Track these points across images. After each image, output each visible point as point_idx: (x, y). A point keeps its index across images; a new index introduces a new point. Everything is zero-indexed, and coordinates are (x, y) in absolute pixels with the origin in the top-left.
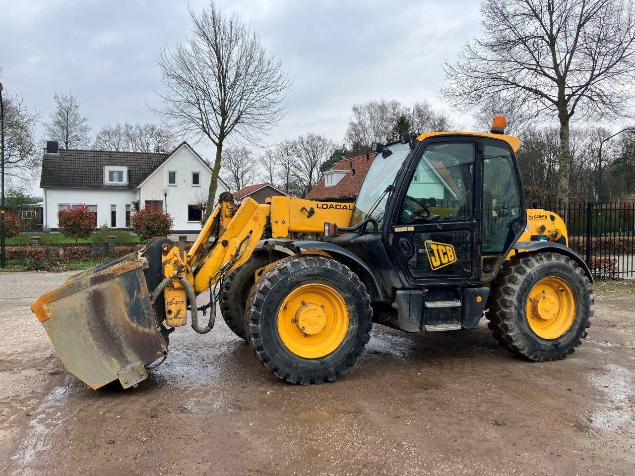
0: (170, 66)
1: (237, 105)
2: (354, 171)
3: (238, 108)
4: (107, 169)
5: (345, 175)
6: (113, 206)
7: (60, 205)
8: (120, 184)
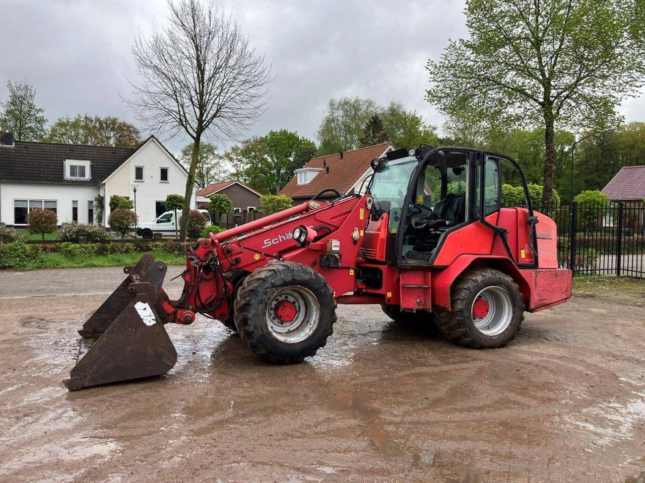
0: (145, 56)
1: (216, 99)
2: (328, 169)
3: (217, 102)
4: (68, 163)
5: (318, 173)
6: (75, 202)
7: (16, 201)
8: (82, 179)
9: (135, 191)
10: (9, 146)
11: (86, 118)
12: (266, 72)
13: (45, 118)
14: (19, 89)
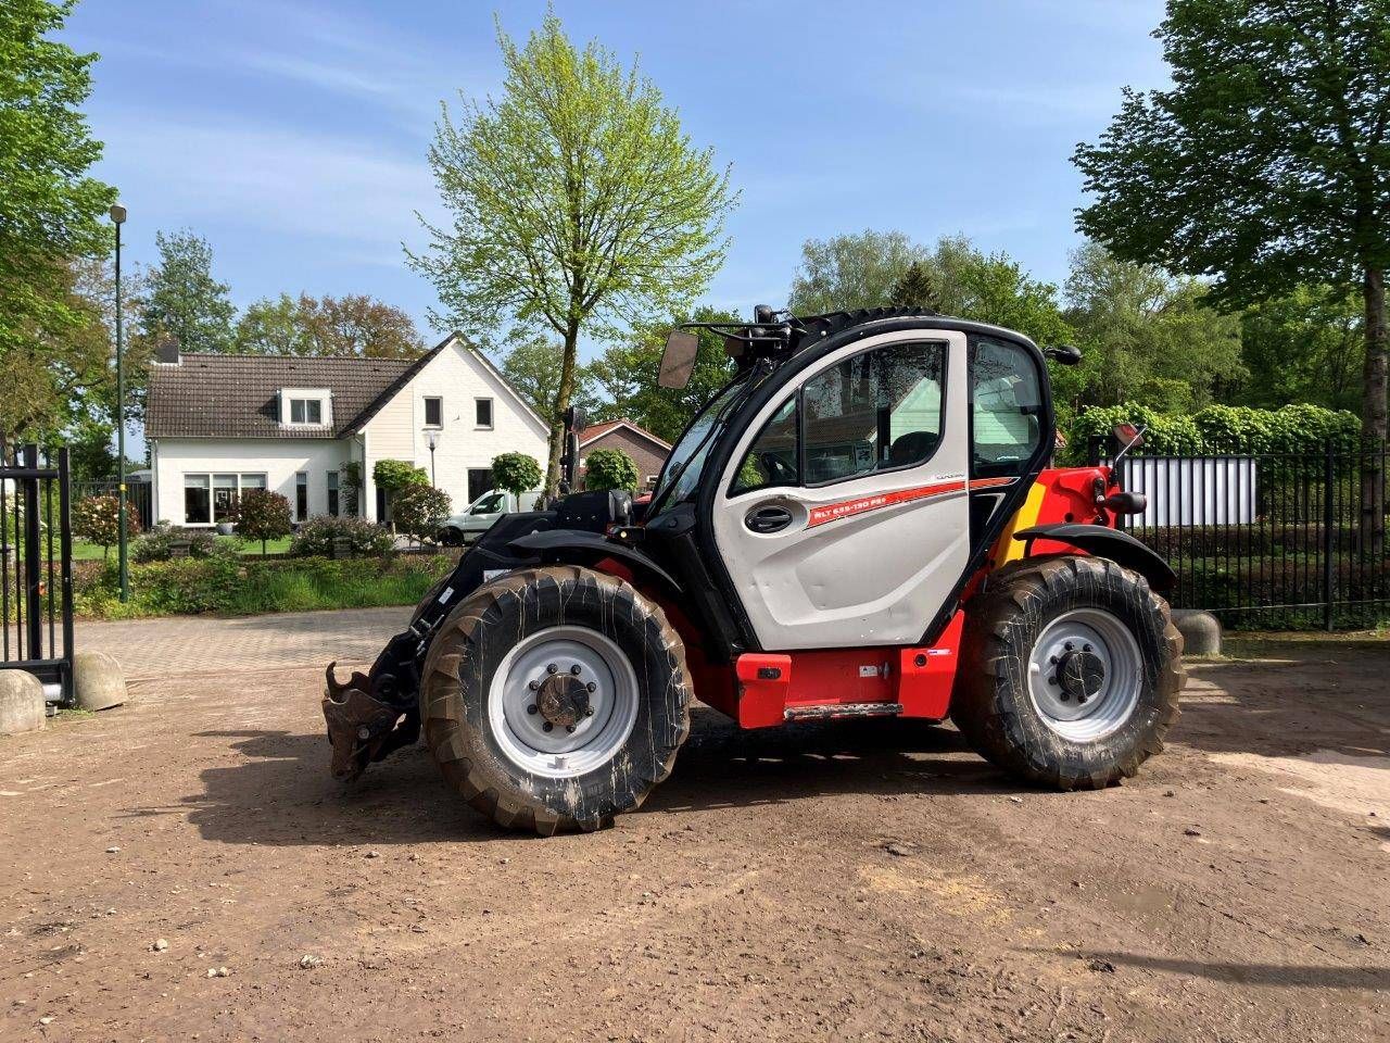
4: (287, 395)
6: (301, 475)
7: (188, 477)
8: (314, 426)
9: (432, 449)
10: (172, 365)
11: (304, 301)
12: (716, 187)
13: (231, 305)
14: (179, 247)
